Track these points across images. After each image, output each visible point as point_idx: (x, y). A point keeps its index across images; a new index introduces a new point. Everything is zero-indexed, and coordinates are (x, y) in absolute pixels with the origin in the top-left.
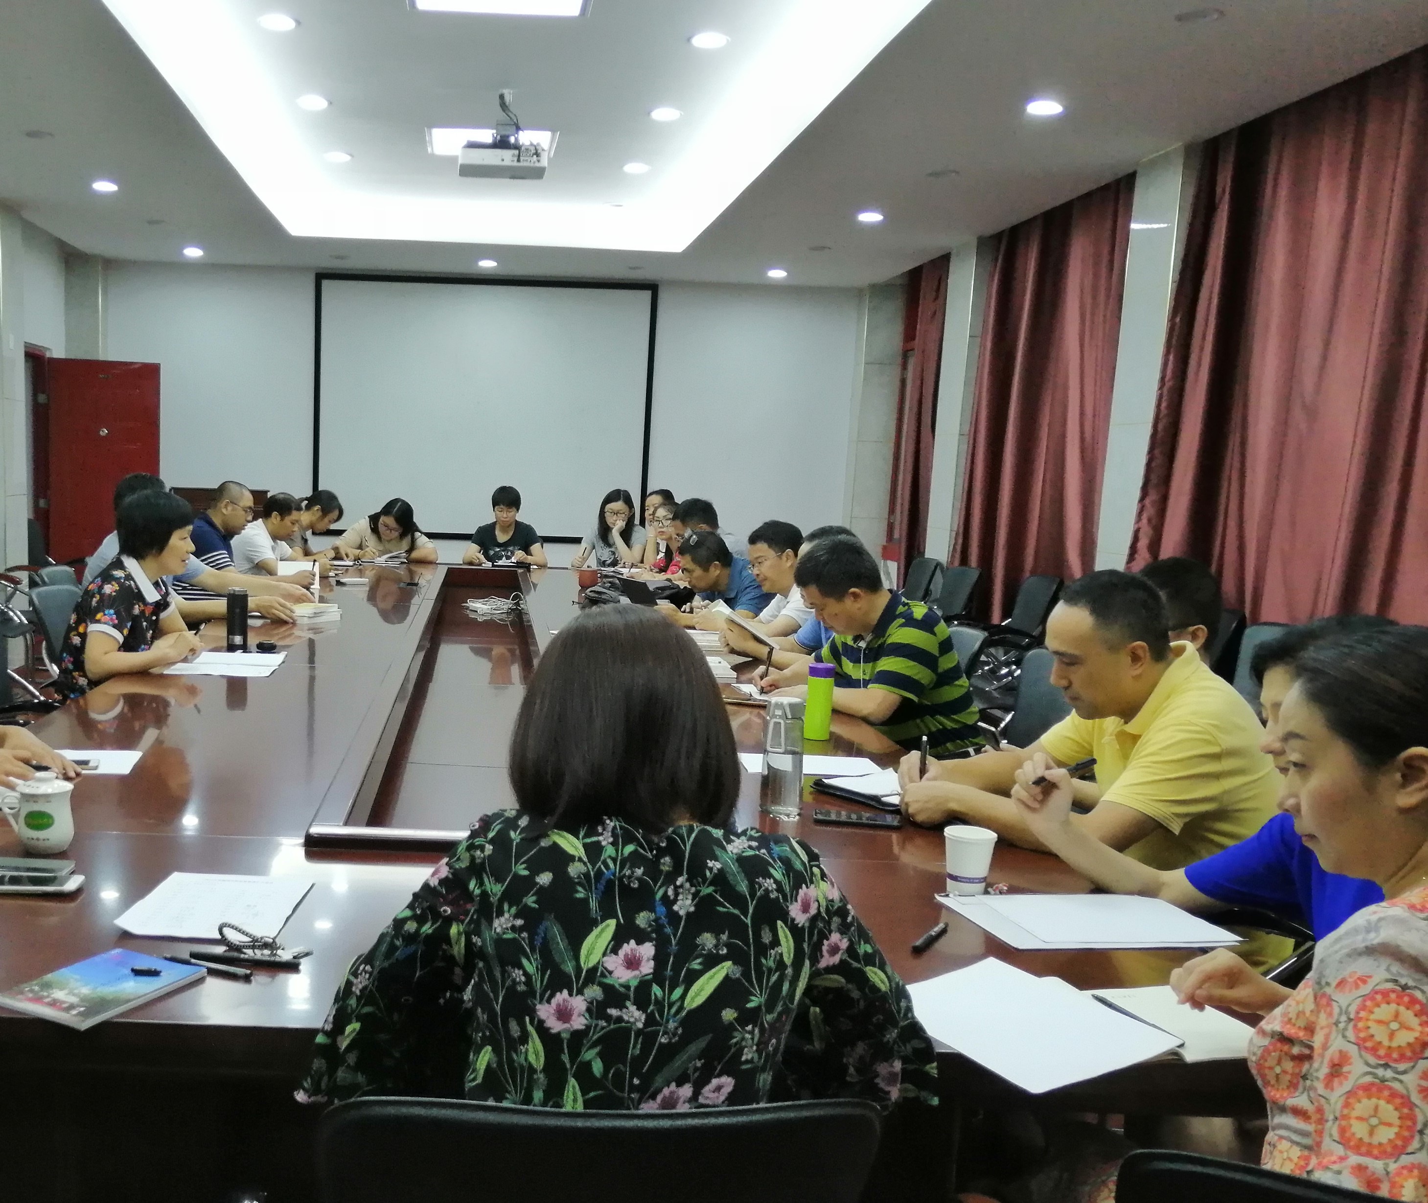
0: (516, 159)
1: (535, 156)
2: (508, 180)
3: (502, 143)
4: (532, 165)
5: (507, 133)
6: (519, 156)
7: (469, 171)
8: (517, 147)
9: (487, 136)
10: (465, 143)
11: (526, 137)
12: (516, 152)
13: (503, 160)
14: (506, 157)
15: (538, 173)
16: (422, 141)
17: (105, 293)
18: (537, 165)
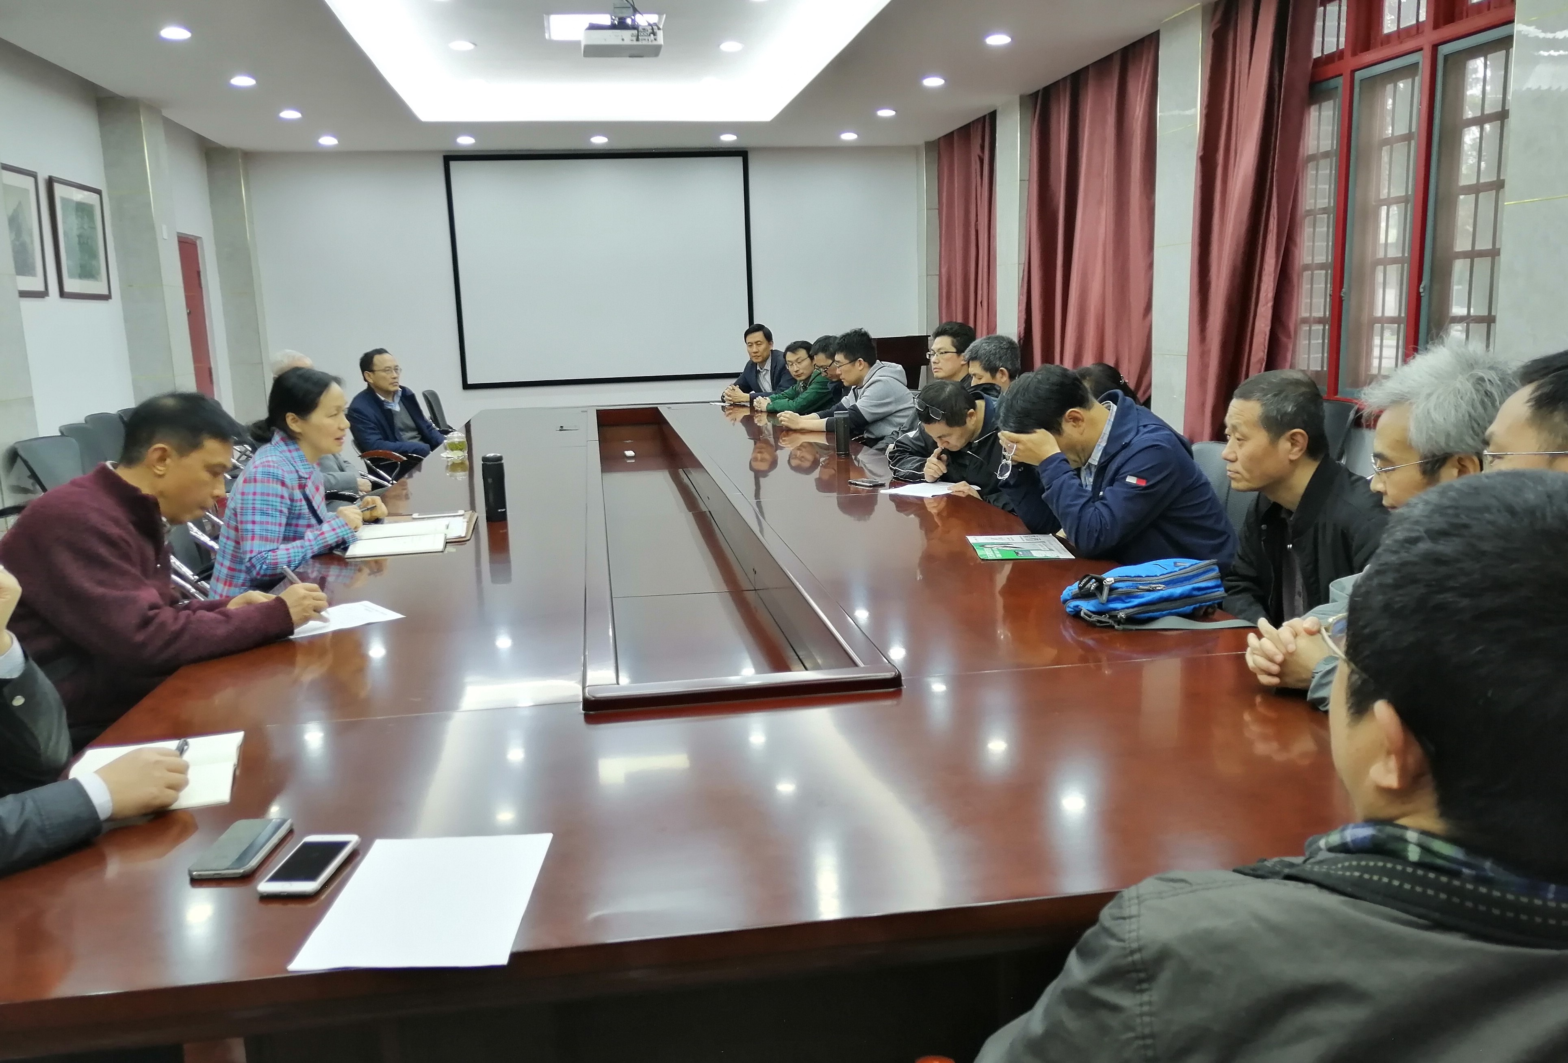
0: (635, 38)
1: (652, 35)
2: (628, 58)
3: (621, 25)
4: (650, 43)
5: (624, 15)
6: (638, 36)
7: (593, 51)
8: (634, 27)
9: (605, 19)
10: (587, 26)
11: (642, 20)
12: (635, 32)
13: (623, 40)
14: (625, 37)
15: (655, 51)
16: (541, 27)
17: (246, 184)
18: (655, 43)
